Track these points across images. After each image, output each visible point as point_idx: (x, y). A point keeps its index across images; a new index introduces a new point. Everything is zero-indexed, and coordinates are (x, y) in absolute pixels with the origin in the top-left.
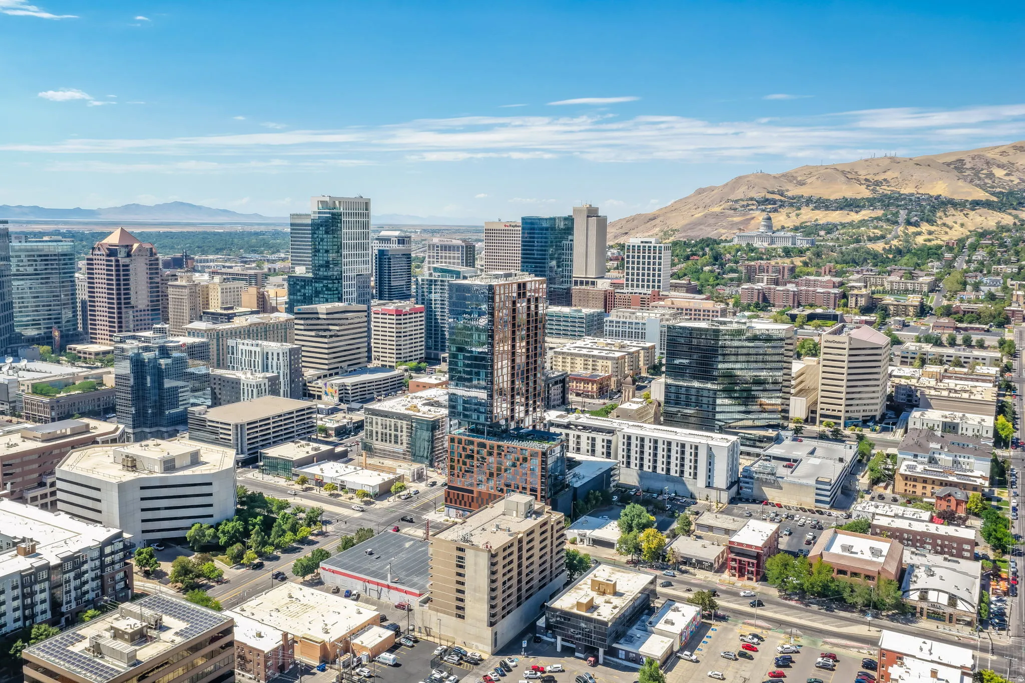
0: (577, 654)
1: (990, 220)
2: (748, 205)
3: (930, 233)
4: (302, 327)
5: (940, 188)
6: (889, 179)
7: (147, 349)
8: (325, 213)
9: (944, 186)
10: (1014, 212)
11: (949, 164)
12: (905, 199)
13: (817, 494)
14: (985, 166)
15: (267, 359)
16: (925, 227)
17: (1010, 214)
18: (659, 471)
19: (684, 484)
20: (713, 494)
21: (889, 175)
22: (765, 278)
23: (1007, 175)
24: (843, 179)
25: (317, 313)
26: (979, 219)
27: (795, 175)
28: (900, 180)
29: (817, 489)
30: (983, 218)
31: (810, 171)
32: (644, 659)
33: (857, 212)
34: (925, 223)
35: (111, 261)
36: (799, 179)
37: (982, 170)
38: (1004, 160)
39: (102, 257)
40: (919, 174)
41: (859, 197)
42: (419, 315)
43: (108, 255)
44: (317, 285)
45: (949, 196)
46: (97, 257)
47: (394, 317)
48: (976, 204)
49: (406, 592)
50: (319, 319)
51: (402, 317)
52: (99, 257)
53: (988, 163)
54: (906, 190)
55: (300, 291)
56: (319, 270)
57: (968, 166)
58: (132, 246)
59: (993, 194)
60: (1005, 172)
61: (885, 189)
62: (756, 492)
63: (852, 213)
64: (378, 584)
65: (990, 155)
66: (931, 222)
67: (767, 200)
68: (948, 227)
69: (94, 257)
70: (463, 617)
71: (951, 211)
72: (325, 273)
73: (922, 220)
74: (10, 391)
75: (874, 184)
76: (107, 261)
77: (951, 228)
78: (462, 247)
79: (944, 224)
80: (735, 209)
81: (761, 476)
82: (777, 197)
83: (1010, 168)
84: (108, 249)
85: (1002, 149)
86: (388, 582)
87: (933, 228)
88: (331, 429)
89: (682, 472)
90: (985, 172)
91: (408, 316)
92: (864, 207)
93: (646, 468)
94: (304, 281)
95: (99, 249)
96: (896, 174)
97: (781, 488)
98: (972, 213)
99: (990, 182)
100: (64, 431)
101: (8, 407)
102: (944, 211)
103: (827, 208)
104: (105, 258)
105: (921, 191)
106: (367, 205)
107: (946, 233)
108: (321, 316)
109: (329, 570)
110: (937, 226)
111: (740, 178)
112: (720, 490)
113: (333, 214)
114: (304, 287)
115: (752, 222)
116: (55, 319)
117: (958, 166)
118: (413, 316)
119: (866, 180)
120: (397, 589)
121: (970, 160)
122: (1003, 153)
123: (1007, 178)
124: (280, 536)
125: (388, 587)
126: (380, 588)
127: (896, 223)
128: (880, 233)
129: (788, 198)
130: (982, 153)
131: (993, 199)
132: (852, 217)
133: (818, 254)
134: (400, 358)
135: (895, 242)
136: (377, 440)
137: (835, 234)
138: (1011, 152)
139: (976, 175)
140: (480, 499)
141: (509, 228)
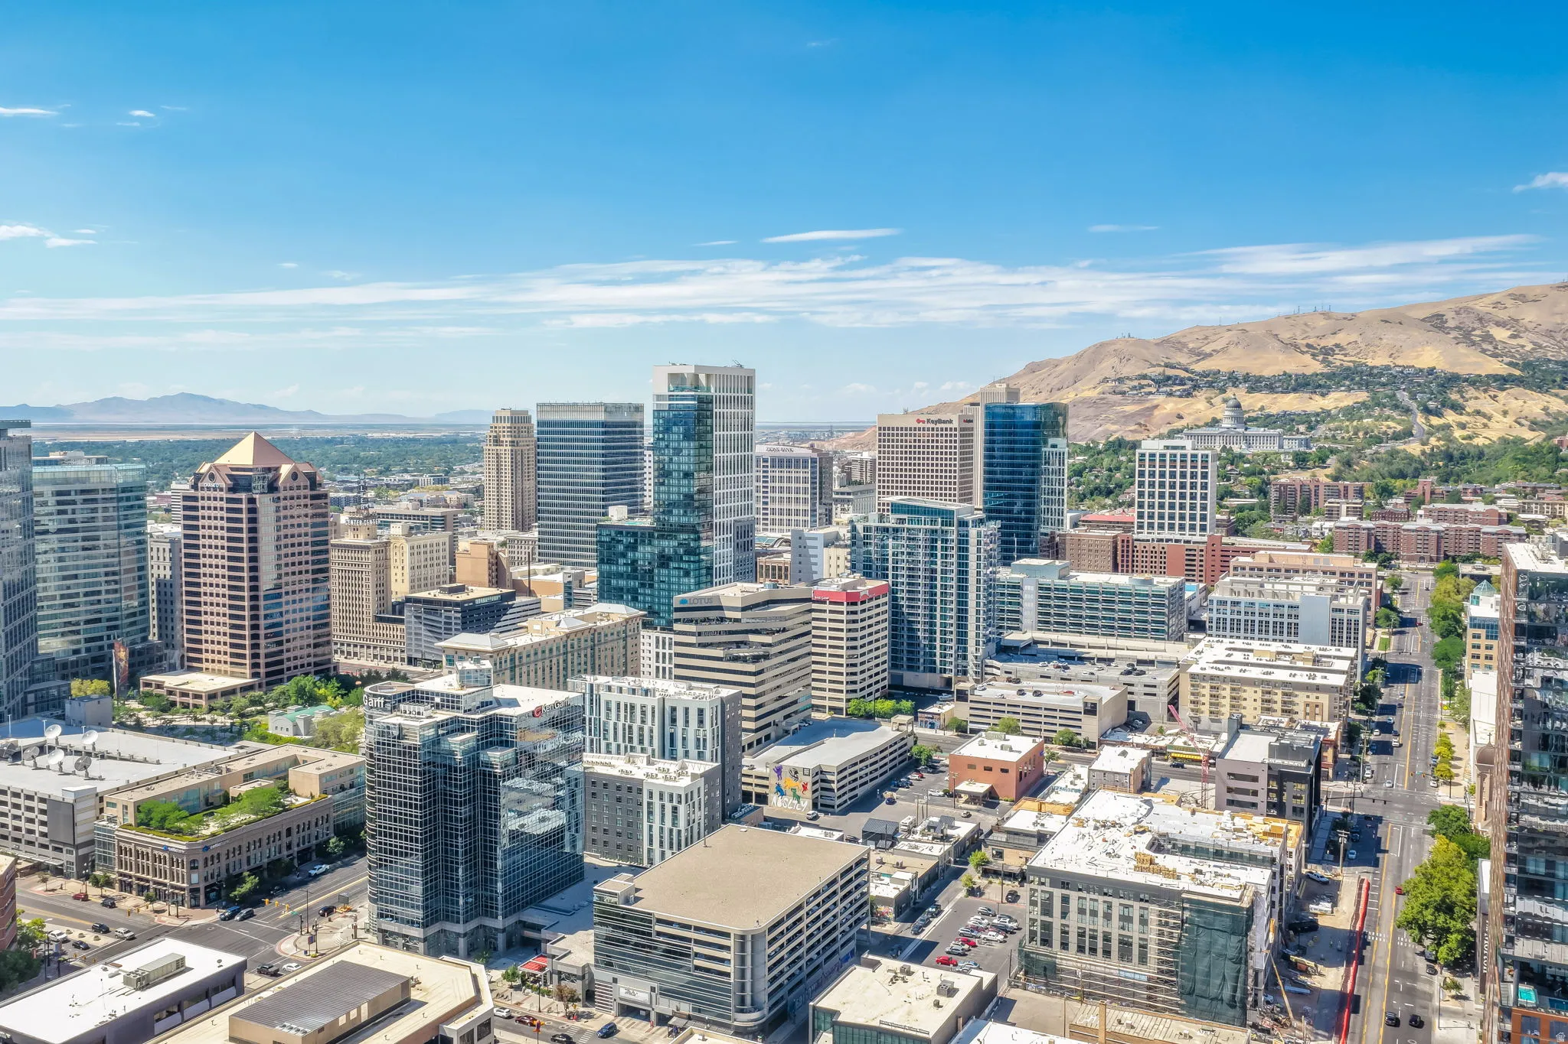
1: (1533, 405)
2: (1142, 387)
3: (1463, 426)
5: (1429, 356)
6: (1343, 344)
7: (457, 727)
8: (684, 398)
9: (1436, 354)
11: (1423, 320)
12: (1382, 374)
14: (1477, 325)
15: (674, 721)
16: (1451, 417)
17: (1556, 395)
21: (1341, 338)
22: (1344, 507)
23: (1513, 337)
24: (1277, 344)
25: (720, 608)
26: (1515, 405)
27: (1183, 340)
28: (1363, 346)
30: (1521, 402)
31: (1207, 334)
33: (1323, 395)
34: (1450, 412)
35: (239, 501)
36: (1191, 346)
37: (1474, 329)
38: (1503, 315)
39: (218, 494)
40: (1390, 336)
41: (1309, 372)
42: (881, 601)
43: (231, 490)
44: (665, 543)
45: (1450, 369)
46: (206, 494)
47: (843, 608)
48: (1503, 382)
50: (722, 620)
51: (859, 608)
52: (212, 494)
53: (1480, 320)
54: (1378, 361)
55: (624, 555)
56: (670, 512)
57: (1451, 324)
58: (277, 469)
59: (1510, 364)
60: (1509, 333)
61: (1338, 360)
63: (1317, 397)
65: (1481, 307)
66: (1457, 408)
67: (1169, 378)
68: (1484, 416)
69: (199, 494)
71: (1471, 392)
72: (684, 520)
73: (1443, 406)
74: (79, 818)
75: (1321, 353)
76: (229, 500)
77: (1489, 419)
78: (814, 461)
79: (1478, 412)
80: (1123, 393)
82: (1184, 374)
83: (1511, 323)
84: (230, 476)
85: (1495, 298)
87: (1464, 419)
90: (1477, 332)
91: (866, 605)
92: (1328, 387)
94: (635, 534)
95: (212, 477)
96: (1354, 337)
98: (1502, 395)
99: (1490, 347)
100: (353, 1014)
102: (1461, 392)
103: (1270, 389)
104: (225, 495)
105: (1400, 362)
106: (749, 382)
107: (1485, 426)
108: (728, 614)
110: (1469, 414)
111: (1102, 345)
113: (700, 400)
114: (633, 547)
115: (1156, 412)
116: (109, 620)
117: (1437, 322)
118: (874, 603)
119: (1308, 346)
121: (1453, 314)
122: (1496, 305)
123: (1514, 342)
127: (1407, 411)
128: (1399, 428)
129: (1198, 374)
130: (1471, 304)
131: (1517, 373)
132: (1315, 404)
133: (1348, 464)
134: (855, 691)
135: (1433, 441)
136: (1065, 946)
137: (1322, 430)
138: (1509, 302)
139: (1466, 337)
141: (927, 425)
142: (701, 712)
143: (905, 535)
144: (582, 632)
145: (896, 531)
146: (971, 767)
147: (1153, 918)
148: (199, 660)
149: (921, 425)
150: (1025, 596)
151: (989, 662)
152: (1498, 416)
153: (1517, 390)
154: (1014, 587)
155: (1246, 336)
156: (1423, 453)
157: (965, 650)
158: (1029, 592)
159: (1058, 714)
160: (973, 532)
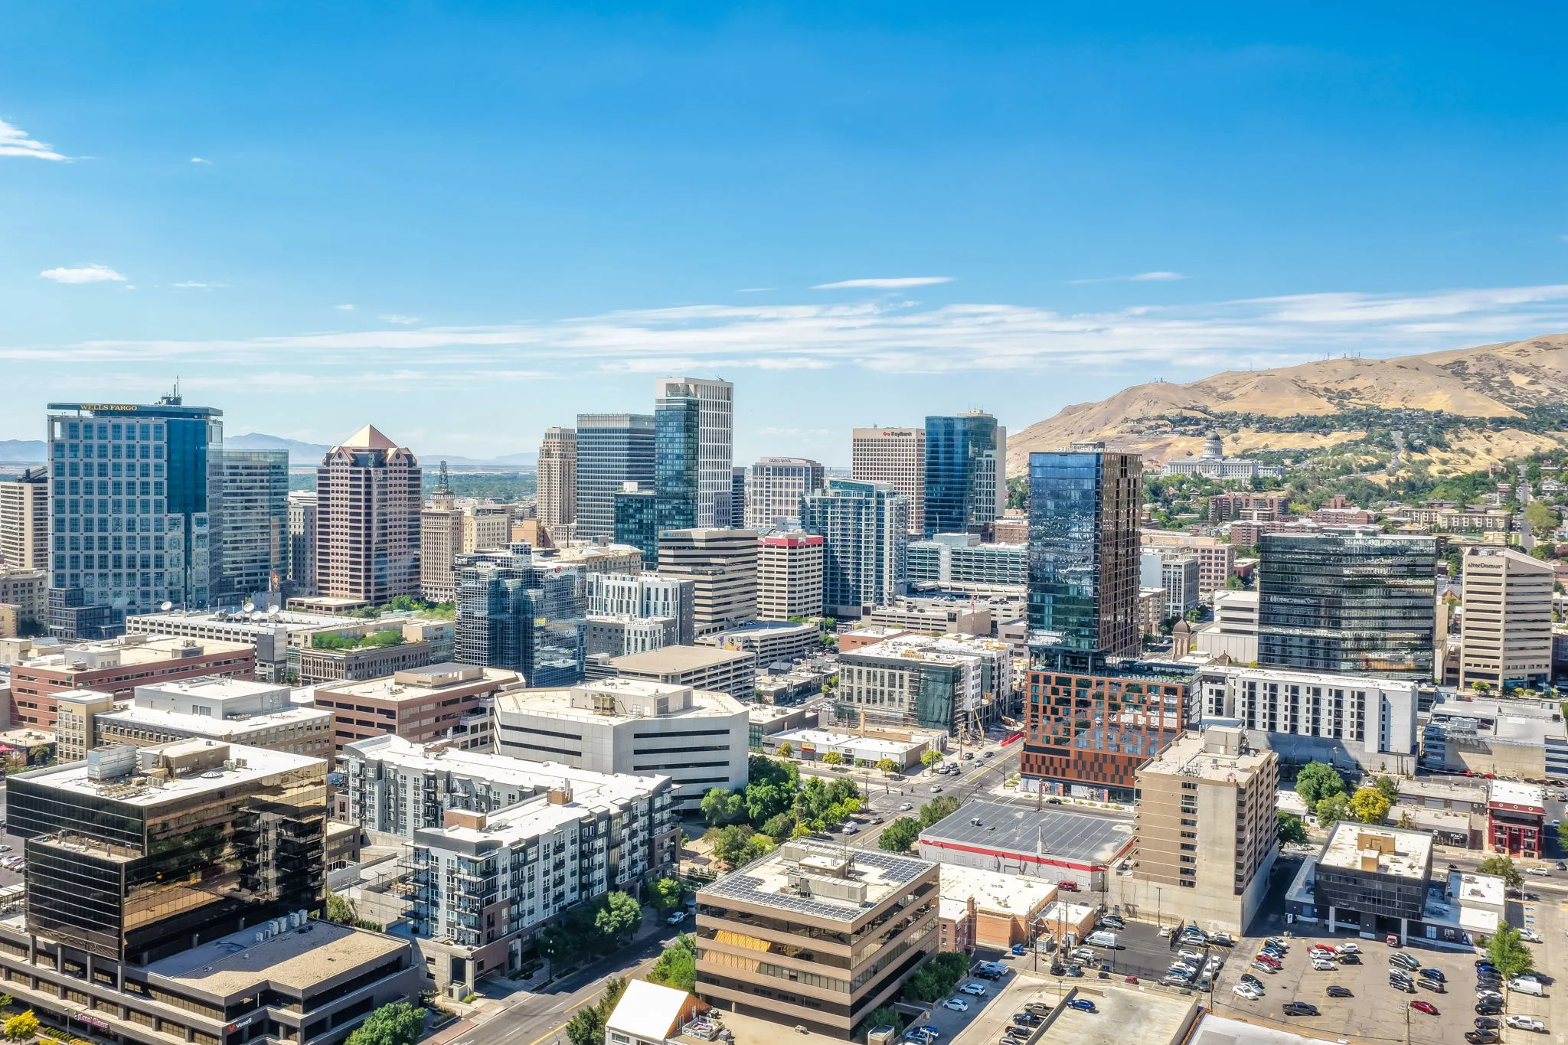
0: (1362, 934)
1: (1524, 445)
2: (1158, 426)
3: (1444, 462)
4: (671, 560)
5: (1440, 400)
6: (1360, 388)
7: (510, 575)
8: (678, 401)
9: (1445, 398)
10: (1557, 434)
11: (1445, 367)
12: (1389, 416)
13: (1548, 759)
14: (1497, 371)
15: (649, 598)
16: (1435, 454)
17: (1551, 437)
18: (1302, 731)
19: (1341, 747)
20: (1392, 762)
21: (1359, 383)
22: (1255, 514)
23: (1532, 383)
24: (1294, 388)
25: (691, 540)
26: (1508, 444)
27: (1213, 385)
28: (1378, 390)
29: (1548, 751)
30: (1513, 443)
31: (1236, 379)
32: (1470, 937)
33: (1325, 434)
34: (1434, 448)
35: (359, 472)
36: (1220, 390)
37: (1494, 376)
38: (1524, 362)
39: (344, 468)
40: (1404, 381)
41: (1321, 414)
42: (817, 549)
43: (353, 464)
44: (662, 507)
45: (1456, 412)
46: (335, 467)
47: (786, 551)
48: (1499, 423)
49: (1068, 866)
50: (693, 548)
51: (798, 551)
52: (340, 468)
53: (1501, 366)
54: (1390, 404)
55: (633, 517)
56: (666, 485)
57: (1472, 370)
58: (386, 451)
59: (1521, 410)
60: (1528, 379)
61: (1353, 404)
62: (1449, 761)
63: (1319, 436)
64: (1021, 858)
65: (1502, 355)
66: (1443, 446)
67: (1185, 419)
68: (1468, 453)
69: (331, 468)
70: (1191, 884)
71: (1466, 432)
72: (676, 489)
73: (1429, 443)
74: (276, 645)
75: (1338, 396)
76: (352, 472)
77: (1473, 456)
78: (807, 470)
79: (1462, 450)
80: (1140, 432)
81: (1456, 735)
82: (1200, 415)
83: (1535, 373)
84: (353, 455)
85: (1518, 347)
86: (1039, 854)
87: (1447, 456)
88: (768, 693)
89: (1338, 733)
90: (1497, 378)
91: (804, 550)
92: (1333, 427)
93: (1280, 729)
94: (641, 501)
95: (340, 456)
96: (1371, 382)
97: (1489, 753)
98: (1496, 436)
99: (1507, 393)
100: (455, 675)
101: (272, 670)
102: (1456, 433)
103: (1279, 429)
104: (349, 468)
105: (1410, 405)
106: (728, 392)
107: (1467, 462)
108: (696, 544)
109: (936, 844)
110: (1453, 452)
111: (1133, 389)
112: (1402, 755)
113: (689, 403)
114: (640, 510)
115: (1168, 450)
116: (261, 561)
117: (1458, 369)
118: (811, 549)
119: (1326, 390)
120: (1052, 862)
121: (1474, 361)
122: (1521, 352)
123: (1532, 388)
124: (826, 808)
125: (1038, 860)
126: (1023, 862)
127: (1392, 447)
128: (1375, 461)
129: (1216, 416)
130: (1492, 352)
131: (1520, 415)
132: (1318, 441)
133: (1302, 488)
134: (794, 611)
135: (1401, 473)
136: (860, 700)
137: (1307, 463)
138: (1532, 350)
139: (1485, 383)
140: (1080, 763)
141: (891, 437)
142: (666, 591)
143: (839, 504)
144: (598, 558)
145: (833, 501)
146: (854, 642)
147: (906, 679)
148: (327, 588)
149: (887, 437)
150: (942, 559)
151: (898, 597)
152: (1480, 453)
153: (1511, 431)
154: (934, 552)
155: (1269, 382)
156: (1388, 482)
157: (882, 588)
158: (945, 557)
159: (931, 622)
160: (887, 501)
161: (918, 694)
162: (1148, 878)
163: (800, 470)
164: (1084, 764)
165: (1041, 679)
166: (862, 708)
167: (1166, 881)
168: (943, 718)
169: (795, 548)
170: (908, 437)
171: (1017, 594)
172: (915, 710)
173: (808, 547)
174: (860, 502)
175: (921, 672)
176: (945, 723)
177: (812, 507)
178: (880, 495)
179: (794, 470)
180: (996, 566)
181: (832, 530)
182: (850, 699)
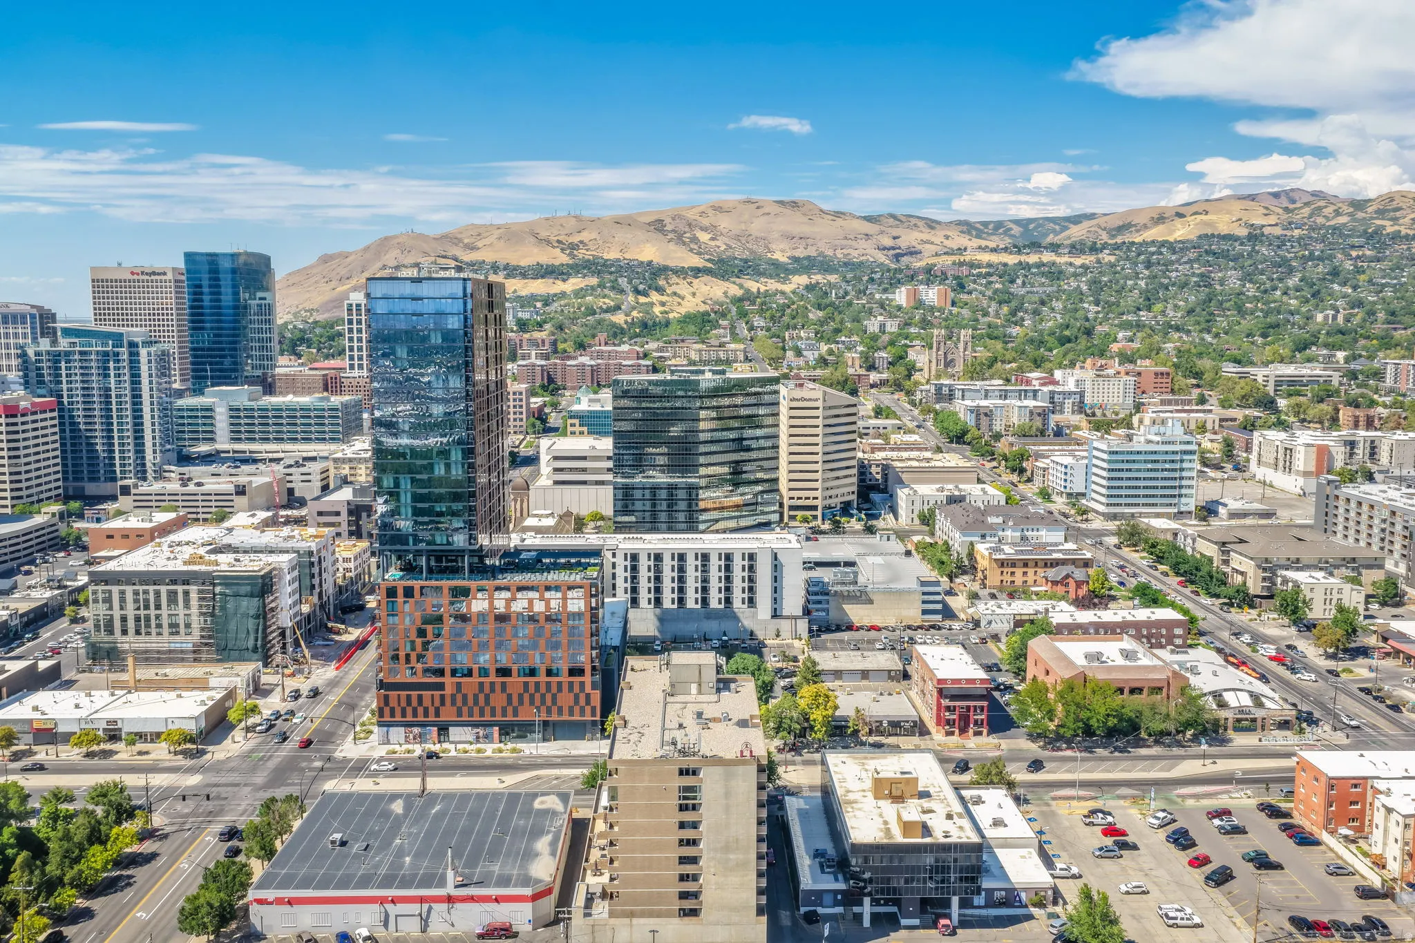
0: (904, 922)
1: (718, 290)
3: (663, 304)
5: (649, 251)
6: (586, 241)
9: (652, 250)
10: (738, 281)
11: (649, 224)
12: (612, 265)
13: (924, 602)
14: (687, 229)
16: (655, 297)
17: (734, 283)
18: (690, 604)
19: (735, 618)
20: (785, 625)
21: (585, 236)
22: (533, 353)
23: (712, 239)
24: (532, 239)
26: (705, 289)
27: (459, 236)
28: (600, 242)
29: (924, 594)
30: (708, 287)
31: (480, 232)
32: (1023, 895)
33: (564, 281)
34: (654, 292)
36: (466, 241)
37: (685, 233)
38: (705, 222)
40: (622, 235)
41: (557, 263)
42: (48, 415)
45: (663, 262)
47: (3, 420)
48: (697, 272)
49: (497, 900)
51: (19, 419)
53: (690, 225)
54: (611, 255)
57: (669, 228)
59: (708, 260)
60: (710, 236)
61: (582, 254)
62: (833, 615)
63: (559, 282)
64: (422, 900)
65: (691, 215)
66: (660, 290)
68: (679, 296)
70: (694, 913)
71: (674, 279)
73: (649, 288)
75: (569, 248)
77: (683, 299)
78: (33, 317)
79: (675, 294)
81: (838, 588)
83: (714, 231)
85: (701, 209)
86: (450, 890)
87: (664, 298)
89: (728, 601)
90: (687, 235)
91: (30, 418)
92: (569, 275)
93: (667, 604)
96: (594, 236)
97: (871, 602)
98: (696, 282)
99: (696, 247)
102: (666, 279)
103: (524, 275)
105: (628, 256)
107: (679, 304)
109: (279, 901)
110: (668, 295)
111: (386, 238)
112: (795, 618)
117: (658, 226)
118: (39, 417)
119: (559, 241)
120: (471, 899)
121: (670, 220)
122: (703, 214)
123: (713, 243)
124: (77, 860)
125: (450, 899)
126: (426, 906)
127: (622, 291)
128: (612, 304)
129: (467, 264)
130: (684, 213)
131: (710, 265)
132: (559, 287)
133: (561, 328)
134: (20, 497)
135: (635, 314)
136: (125, 632)
137: (555, 306)
138: (711, 212)
139: (679, 238)
140: (459, 697)
141: (141, 277)
143: (77, 357)
145: (67, 354)
146: (110, 537)
147: (194, 596)
149: (136, 277)
150: (218, 417)
151: (166, 467)
152: (689, 297)
153: (706, 278)
154: (207, 410)
155: (511, 235)
156: (626, 322)
157: (143, 458)
158: (221, 414)
159: (213, 498)
160: (143, 352)
161: (213, 615)
162: (632, 915)
163: (23, 317)
164: (465, 697)
165: (400, 592)
166: (127, 643)
167: (659, 915)
168: (251, 644)
169: (15, 416)
170: (163, 278)
171: (314, 454)
172: (210, 637)
173: (35, 413)
174: (106, 354)
175: (214, 585)
176: (255, 650)
177: (38, 361)
178: (132, 345)
179: (14, 317)
180: (284, 422)
181: (70, 390)
182: (110, 630)
